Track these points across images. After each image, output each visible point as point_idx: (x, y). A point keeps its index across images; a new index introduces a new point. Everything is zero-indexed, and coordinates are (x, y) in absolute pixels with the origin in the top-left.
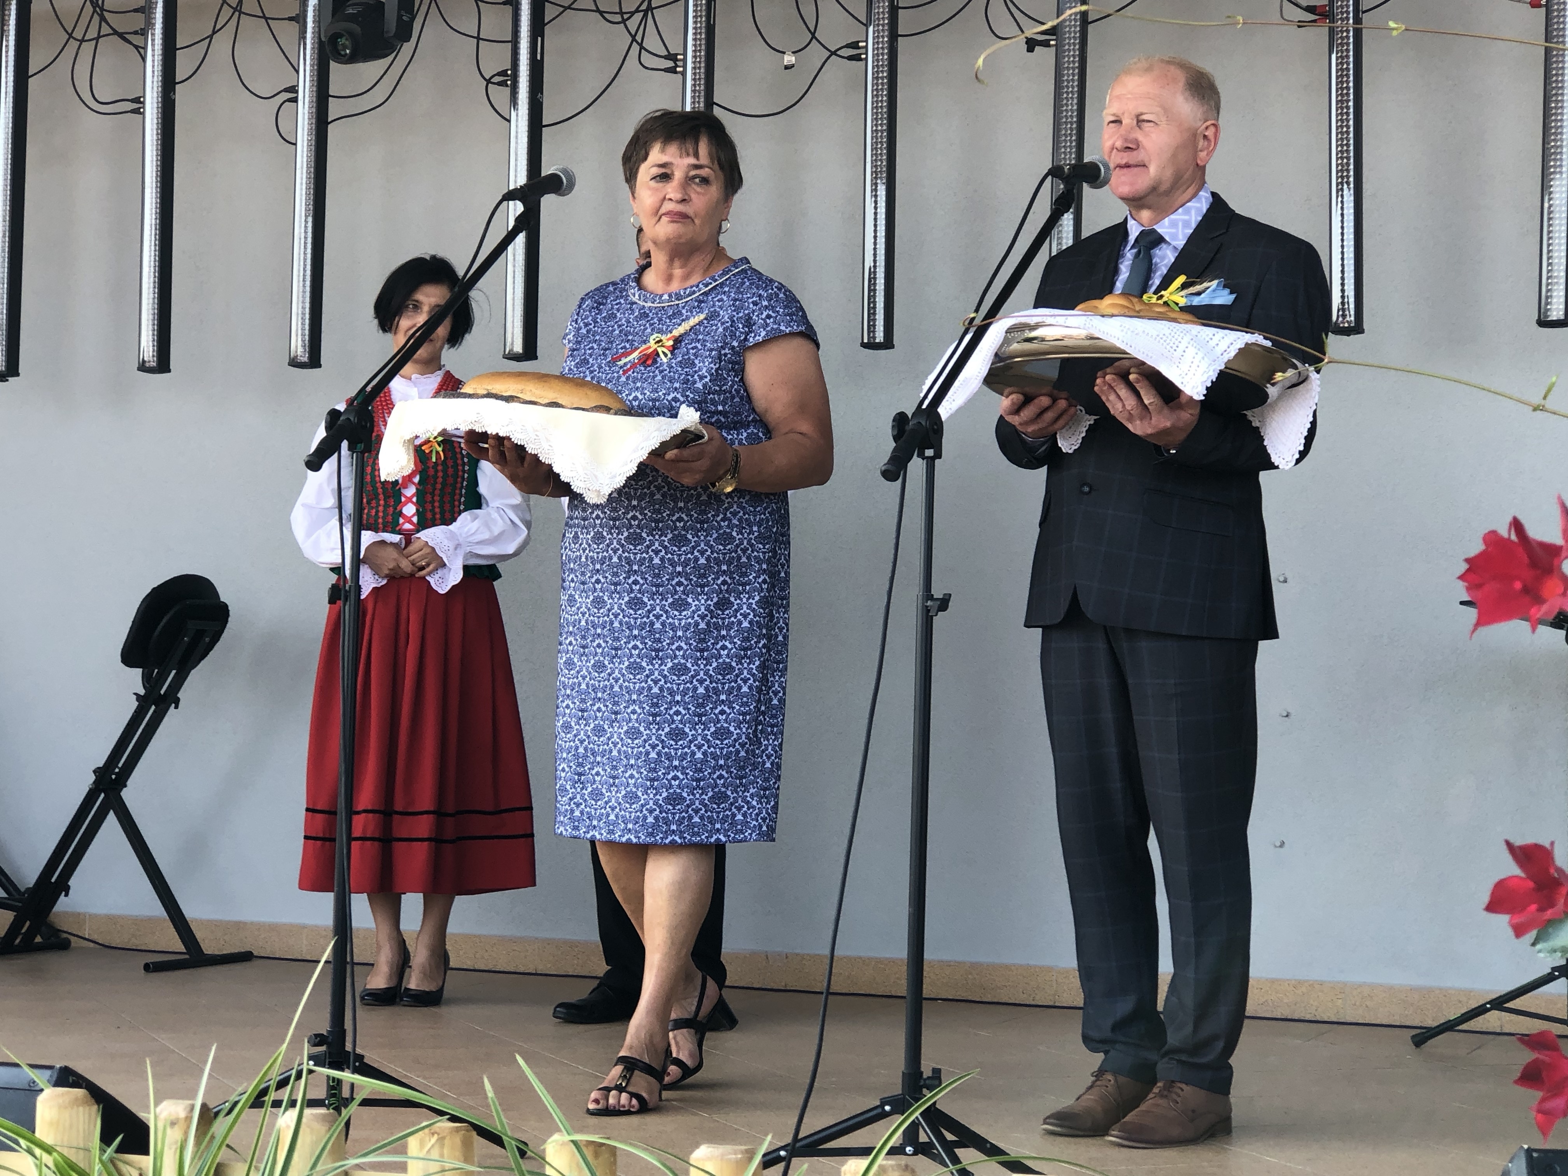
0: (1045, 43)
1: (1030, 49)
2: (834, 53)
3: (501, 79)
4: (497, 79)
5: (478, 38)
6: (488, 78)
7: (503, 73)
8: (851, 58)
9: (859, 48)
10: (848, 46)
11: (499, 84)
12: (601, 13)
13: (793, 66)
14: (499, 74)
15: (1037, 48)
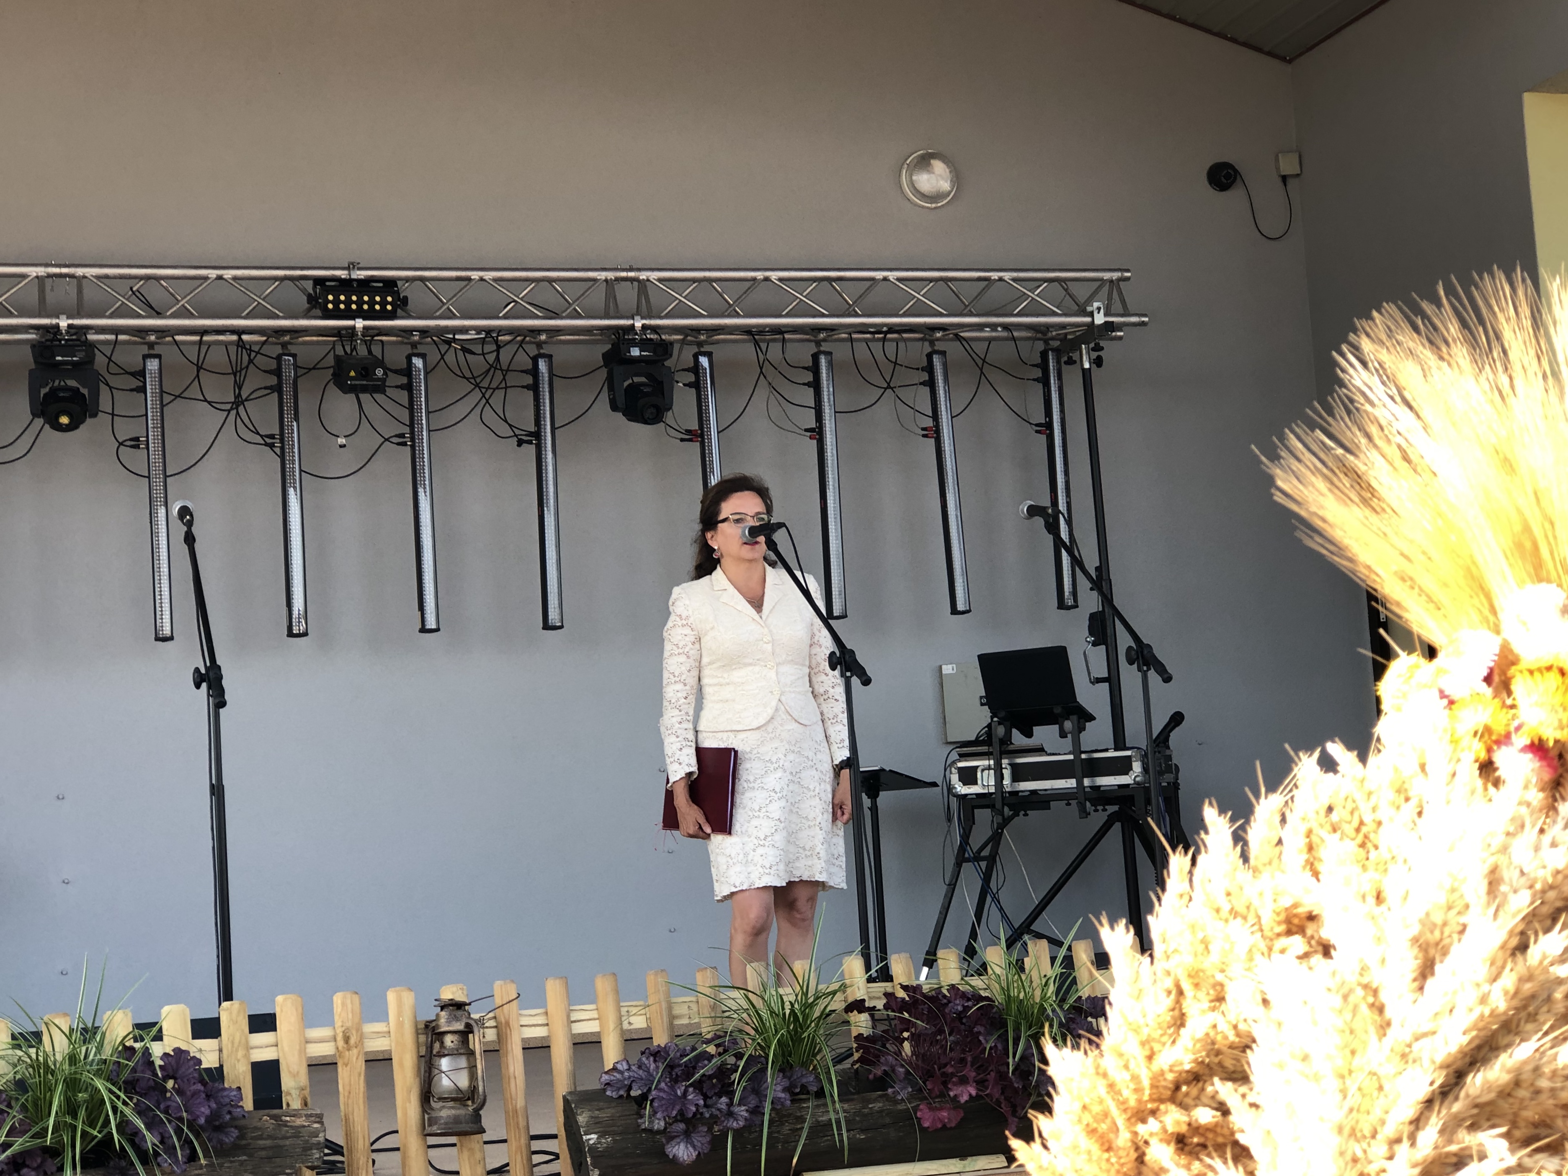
0: (530, 442)
1: (519, 445)
2: (387, 440)
3: (133, 443)
4: (128, 443)
5: (113, 415)
6: (120, 441)
7: (137, 439)
8: (398, 444)
9: (404, 437)
10: (397, 436)
11: (132, 447)
12: (209, 403)
13: (345, 446)
14: (131, 440)
15: (524, 445)
